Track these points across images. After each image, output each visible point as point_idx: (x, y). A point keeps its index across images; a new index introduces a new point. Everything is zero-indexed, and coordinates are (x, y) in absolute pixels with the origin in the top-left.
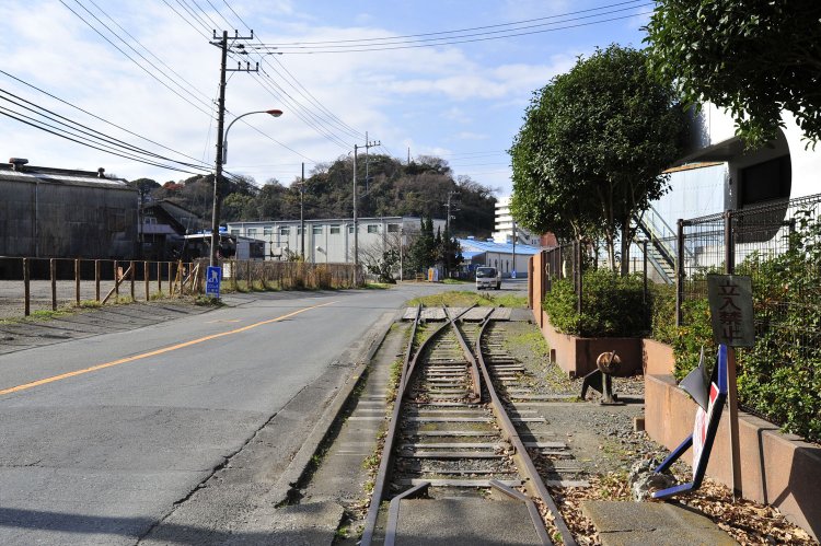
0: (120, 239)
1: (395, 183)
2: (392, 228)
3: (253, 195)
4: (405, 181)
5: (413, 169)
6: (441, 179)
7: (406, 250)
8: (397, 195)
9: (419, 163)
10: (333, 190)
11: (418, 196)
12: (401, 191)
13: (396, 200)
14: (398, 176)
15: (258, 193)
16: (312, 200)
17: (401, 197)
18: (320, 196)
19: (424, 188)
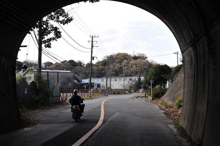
0: (70, 84)
1: (130, 63)
2: (130, 80)
3: (83, 67)
4: (133, 62)
5: (135, 58)
6: (144, 61)
7: (134, 85)
8: (130, 66)
9: (137, 55)
10: (110, 65)
11: (137, 67)
12: (132, 65)
13: (130, 68)
14: (130, 60)
15: (85, 66)
16: (103, 68)
17: (132, 67)
18: (105, 66)
19: (139, 64)
